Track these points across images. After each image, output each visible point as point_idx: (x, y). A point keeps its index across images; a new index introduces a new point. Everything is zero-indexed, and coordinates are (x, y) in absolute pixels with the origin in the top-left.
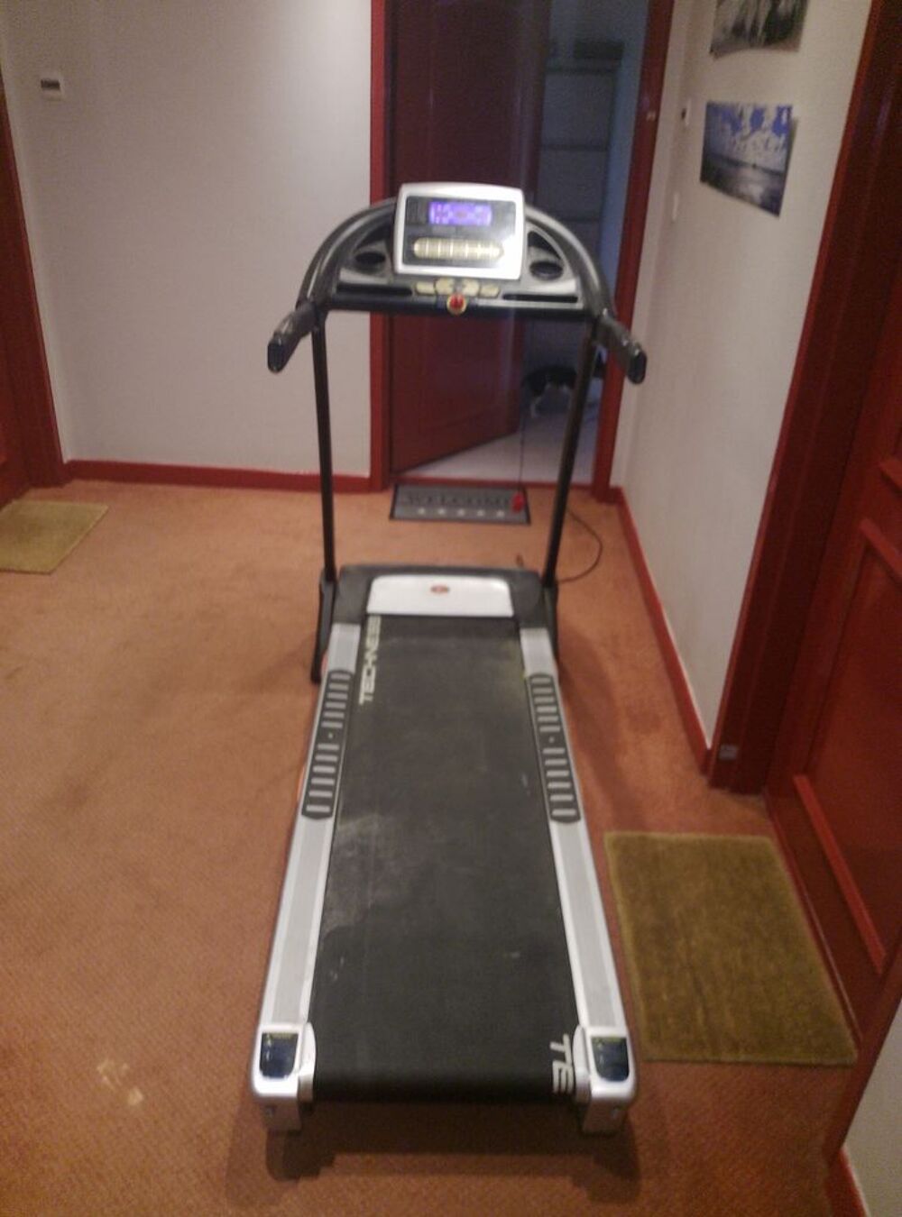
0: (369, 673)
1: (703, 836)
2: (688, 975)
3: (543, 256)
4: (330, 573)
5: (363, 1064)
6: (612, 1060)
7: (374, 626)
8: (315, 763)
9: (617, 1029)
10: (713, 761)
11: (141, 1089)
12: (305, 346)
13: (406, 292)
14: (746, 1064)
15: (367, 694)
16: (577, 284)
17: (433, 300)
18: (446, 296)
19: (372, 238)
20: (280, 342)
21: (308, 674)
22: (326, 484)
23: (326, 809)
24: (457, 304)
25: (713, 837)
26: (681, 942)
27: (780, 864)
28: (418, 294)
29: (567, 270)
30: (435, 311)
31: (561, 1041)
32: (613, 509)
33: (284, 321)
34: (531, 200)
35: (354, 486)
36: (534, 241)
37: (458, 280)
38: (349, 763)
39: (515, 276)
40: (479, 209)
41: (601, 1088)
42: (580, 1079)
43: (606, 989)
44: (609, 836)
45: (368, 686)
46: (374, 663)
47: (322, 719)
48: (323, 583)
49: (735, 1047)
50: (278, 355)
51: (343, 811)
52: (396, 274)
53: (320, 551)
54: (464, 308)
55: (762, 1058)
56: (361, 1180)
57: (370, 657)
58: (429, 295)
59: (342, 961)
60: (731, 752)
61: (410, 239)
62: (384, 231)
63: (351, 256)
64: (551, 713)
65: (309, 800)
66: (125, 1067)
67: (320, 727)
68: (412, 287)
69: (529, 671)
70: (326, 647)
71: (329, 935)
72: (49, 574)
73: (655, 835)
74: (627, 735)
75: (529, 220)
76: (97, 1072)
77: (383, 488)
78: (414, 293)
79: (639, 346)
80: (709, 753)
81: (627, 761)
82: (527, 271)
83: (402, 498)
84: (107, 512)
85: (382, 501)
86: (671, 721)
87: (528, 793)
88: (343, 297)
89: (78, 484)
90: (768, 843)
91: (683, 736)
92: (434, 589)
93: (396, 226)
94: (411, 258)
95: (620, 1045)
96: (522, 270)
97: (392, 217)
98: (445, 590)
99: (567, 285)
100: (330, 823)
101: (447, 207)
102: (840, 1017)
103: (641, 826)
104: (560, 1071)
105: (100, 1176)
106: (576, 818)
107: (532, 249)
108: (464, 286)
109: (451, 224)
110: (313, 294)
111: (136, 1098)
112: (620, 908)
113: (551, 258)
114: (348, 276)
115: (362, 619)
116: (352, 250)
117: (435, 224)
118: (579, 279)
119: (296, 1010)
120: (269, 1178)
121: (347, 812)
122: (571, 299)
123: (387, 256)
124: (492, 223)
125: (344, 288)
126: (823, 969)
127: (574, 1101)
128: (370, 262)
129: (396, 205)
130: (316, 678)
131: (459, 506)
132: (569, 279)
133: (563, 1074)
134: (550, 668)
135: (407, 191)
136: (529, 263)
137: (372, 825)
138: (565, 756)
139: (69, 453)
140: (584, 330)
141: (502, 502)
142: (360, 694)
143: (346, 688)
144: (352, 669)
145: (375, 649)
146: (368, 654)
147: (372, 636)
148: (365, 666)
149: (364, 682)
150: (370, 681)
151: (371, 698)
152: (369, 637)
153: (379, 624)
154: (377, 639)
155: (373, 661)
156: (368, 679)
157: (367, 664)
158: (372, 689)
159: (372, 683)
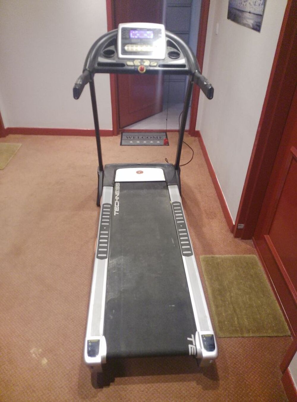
0: (117, 205)
1: (233, 255)
2: (231, 306)
3: (173, 50)
4: (101, 168)
5: (123, 349)
6: (210, 344)
7: (118, 186)
8: (100, 238)
9: (210, 332)
10: (235, 229)
11: (46, 358)
12: (87, 87)
13: (123, 65)
14: (253, 337)
15: (117, 212)
16: (185, 60)
17: (133, 68)
18: (138, 66)
19: (109, 45)
20: (77, 87)
21: (96, 203)
22: (98, 133)
23: (105, 255)
24: (142, 69)
25: (237, 256)
26: (228, 294)
27: (260, 264)
28: (128, 65)
29: (182, 55)
30: (134, 72)
31: (191, 337)
32: (197, 138)
33: (79, 79)
34: (167, 29)
35: (107, 133)
36: (170, 44)
37: (142, 60)
38: (112, 239)
39: (163, 58)
40: (148, 32)
41: (206, 354)
42: (198, 351)
43: (205, 317)
44: (202, 257)
45: (117, 209)
46: (118, 200)
47: (102, 222)
48: (99, 171)
49: (248, 331)
50: (77, 93)
51: (111, 256)
52: (119, 58)
53: (97, 158)
54: (145, 71)
55: (257, 335)
56: (124, 387)
57: (117, 198)
58: (132, 66)
59: (114, 311)
60: (242, 226)
61: (124, 45)
62: (114, 42)
63: (102, 52)
64: (181, 216)
65: (99, 252)
66: (40, 350)
67: (101, 225)
68: (125, 64)
69: (172, 201)
70: (101, 195)
71: (109, 302)
72: (3, 169)
73: (217, 256)
74: (205, 220)
75: (167, 36)
76: (30, 353)
77: (117, 134)
78: (126, 65)
79: (211, 85)
80: (234, 226)
81: (206, 230)
82: (167, 56)
83: (124, 137)
84: (22, 146)
85: (117, 139)
86: (220, 214)
87: (174, 246)
88: (100, 68)
89: (11, 136)
90: (255, 257)
91: (224, 220)
92: (137, 172)
93: (118, 39)
94: (124, 52)
95: (212, 337)
96: (165, 56)
97: (116, 36)
98: (142, 172)
99: (182, 61)
100: (107, 260)
101: (137, 32)
102: (283, 319)
103: (213, 253)
104: (191, 348)
105: (34, 391)
106: (191, 254)
107: (169, 47)
108: (144, 62)
109: (138, 38)
110: (89, 68)
111: (45, 361)
112: (207, 283)
113: (176, 50)
114: (101, 60)
115: (114, 184)
116: (102, 50)
117: (133, 38)
118: (186, 58)
119: (99, 331)
120: (93, 388)
121: (112, 256)
122: (183, 66)
123: (116, 52)
124: (153, 38)
125: (100, 64)
126: (276, 302)
127: (196, 358)
128: (109, 54)
129: (117, 31)
130: (98, 205)
131: (144, 140)
132: (182, 59)
133: (192, 349)
134: (179, 200)
135: (122, 26)
136: (168, 53)
137: (121, 260)
138: (186, 232)
139: (6, 125)
140: (188, 77)
141: (159, 138)
142: (114, 212)
143: (109, 210)
144: (111, 203)
145: (118, 195)
146: (116, 197)
147: (117, 190)
148: (115, 201)
149: (115, 207)
150: (117, 207)
151: (118, 213)
152: (116, 191)
153: (119, 186)
154: (119, 191)
155: (118, 199)
156: (117, 206)
157: (116, 201)
158: (118, 210)
159: (118, 208)
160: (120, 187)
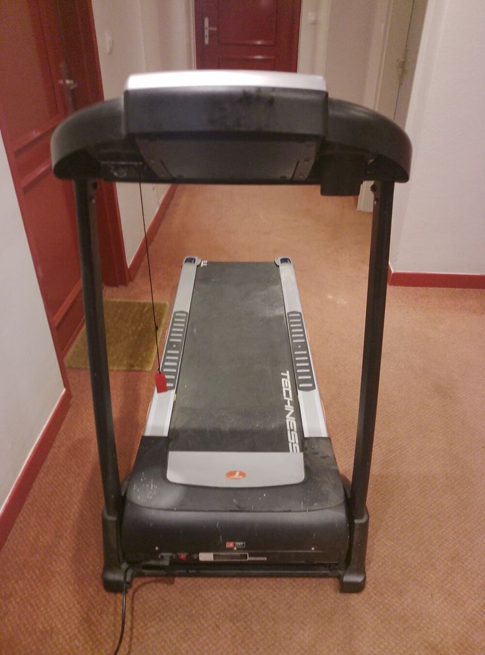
0: (287, 392)
7: (293, 439)
15: (286, 377)
23: (290, 315)
45: (286, 383)
46: (286, 402)
47: (307, 355)
51: (284, 315)
57: (289, 408)
67: (307, 349)
98: (231, 474)
100: (288, 311)
115: (305, 445)
121: (282, 317)
142: (290, 377)
143: (299, 378)
144: (300, 392)
145: (287, 416)
146: (292, 411)
147: (293, 430)
148: (292, 400)
149: (290, 387)
150: (285, 387)
151: (282, 374)
152: (295, 429)
153: (290, 445)
154: (288, 428)
155: (287, 404)
156: (287, 389)
157: (290, 401)
158: (283, 380)
159: (283, 386)
160: (288, 442)
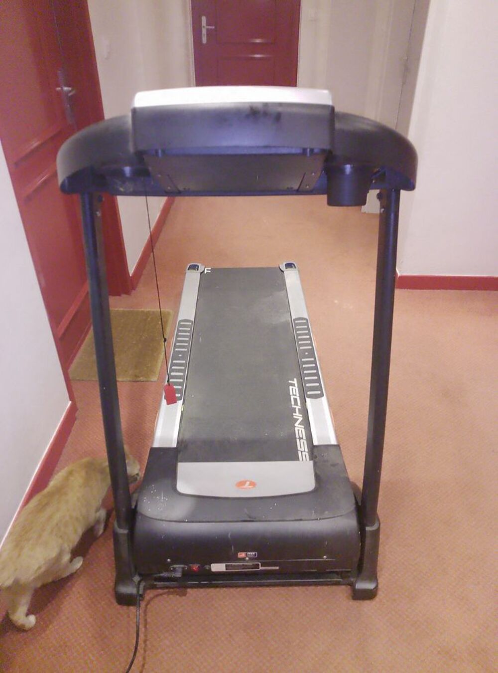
0: (295, 400)
7: (302, 447)
15: (293, 385)
45: (294, 391)
46: (294, 410)
57: (298, 416)
142: (298, 385)
143: (307, 385)
144: (308, 400)
145: (296, 425)
146: (301, 419)
147: (302, 438)
149: (298, 394)
150: (293, 395)
151: (290, 382)
152: (304, 437)
153: (300, 453)
155: (296, 413)
156: (295, 397)
157: (299, 409)
159: (291, 394)
